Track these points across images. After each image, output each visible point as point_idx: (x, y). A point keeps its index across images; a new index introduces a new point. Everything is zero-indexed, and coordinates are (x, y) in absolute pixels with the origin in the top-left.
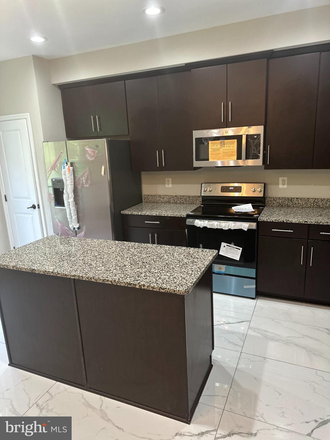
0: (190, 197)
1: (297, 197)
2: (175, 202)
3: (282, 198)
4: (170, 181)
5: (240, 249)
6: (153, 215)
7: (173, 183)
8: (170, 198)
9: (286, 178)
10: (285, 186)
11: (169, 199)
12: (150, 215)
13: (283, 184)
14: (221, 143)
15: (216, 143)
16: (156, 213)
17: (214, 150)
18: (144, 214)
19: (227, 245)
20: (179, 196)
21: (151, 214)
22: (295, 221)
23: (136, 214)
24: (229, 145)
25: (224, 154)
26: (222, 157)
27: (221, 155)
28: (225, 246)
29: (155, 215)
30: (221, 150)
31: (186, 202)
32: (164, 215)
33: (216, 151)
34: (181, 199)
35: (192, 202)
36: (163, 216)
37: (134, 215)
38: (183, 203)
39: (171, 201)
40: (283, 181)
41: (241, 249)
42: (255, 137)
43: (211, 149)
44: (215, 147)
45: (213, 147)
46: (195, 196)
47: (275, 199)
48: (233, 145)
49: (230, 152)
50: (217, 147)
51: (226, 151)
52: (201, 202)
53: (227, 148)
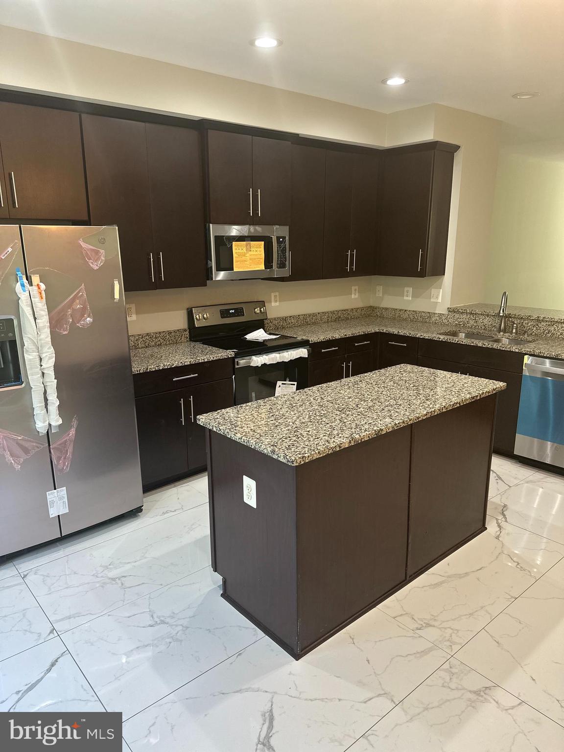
0: (172, 333)
1: (290, 315)
2: (147, 345)
3: (278, 318)
4: (133, 309)
5: (294, 385)
6: (186, 364)
7: (137, 313)
8: (136, 340)
9: (277, 294)
10: (277, 304)
11: (136, 342)
12: (180, 365)
13: (276, 301)
14: (247, 245)
15: (241, 246)
16: (190, 360)
17: (239, 255)
18: (169, 367)
19: (282, 384)
20: (152, 334)
21: (181, 363)
22: (337, 336)
23: (154, 370)
24: (256, 249)
25: (251, 261)
26: (248, 266)
27: (248, 263)
28: (280, 386)
29: (189, 363)
30: (248, 255)
31: (165, 342)
32: (203, 361)
33: (241, 257)
34: (156, 338)
35: (174, 340)
36: (202, 363)
37: (150, 372)
38: (160, 345)
39: (139, 345)
40: (275, 296)
41: (296, 383)
42: (281, 240)
43: (236, 253)
44: (240, 251)
45: (238, 251)
46: (178, 330)
47: (271, 321)
48: (260, 249)
49: (257, 259)
50: (242, 251)
51: (253, 257)
52: (187, 338)
53: (254, 253)
